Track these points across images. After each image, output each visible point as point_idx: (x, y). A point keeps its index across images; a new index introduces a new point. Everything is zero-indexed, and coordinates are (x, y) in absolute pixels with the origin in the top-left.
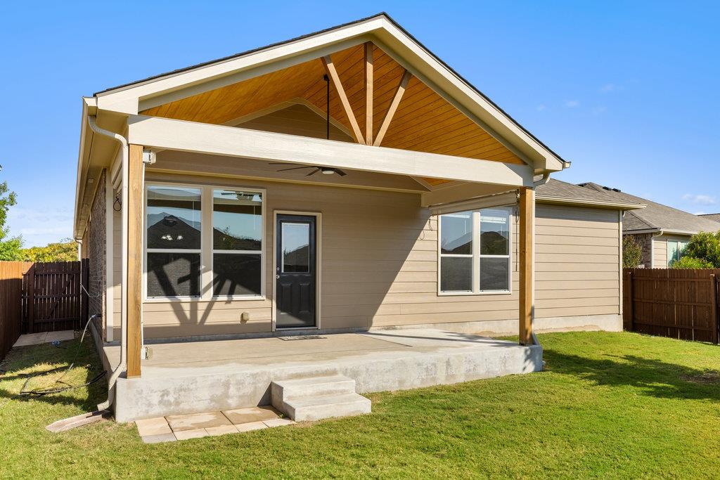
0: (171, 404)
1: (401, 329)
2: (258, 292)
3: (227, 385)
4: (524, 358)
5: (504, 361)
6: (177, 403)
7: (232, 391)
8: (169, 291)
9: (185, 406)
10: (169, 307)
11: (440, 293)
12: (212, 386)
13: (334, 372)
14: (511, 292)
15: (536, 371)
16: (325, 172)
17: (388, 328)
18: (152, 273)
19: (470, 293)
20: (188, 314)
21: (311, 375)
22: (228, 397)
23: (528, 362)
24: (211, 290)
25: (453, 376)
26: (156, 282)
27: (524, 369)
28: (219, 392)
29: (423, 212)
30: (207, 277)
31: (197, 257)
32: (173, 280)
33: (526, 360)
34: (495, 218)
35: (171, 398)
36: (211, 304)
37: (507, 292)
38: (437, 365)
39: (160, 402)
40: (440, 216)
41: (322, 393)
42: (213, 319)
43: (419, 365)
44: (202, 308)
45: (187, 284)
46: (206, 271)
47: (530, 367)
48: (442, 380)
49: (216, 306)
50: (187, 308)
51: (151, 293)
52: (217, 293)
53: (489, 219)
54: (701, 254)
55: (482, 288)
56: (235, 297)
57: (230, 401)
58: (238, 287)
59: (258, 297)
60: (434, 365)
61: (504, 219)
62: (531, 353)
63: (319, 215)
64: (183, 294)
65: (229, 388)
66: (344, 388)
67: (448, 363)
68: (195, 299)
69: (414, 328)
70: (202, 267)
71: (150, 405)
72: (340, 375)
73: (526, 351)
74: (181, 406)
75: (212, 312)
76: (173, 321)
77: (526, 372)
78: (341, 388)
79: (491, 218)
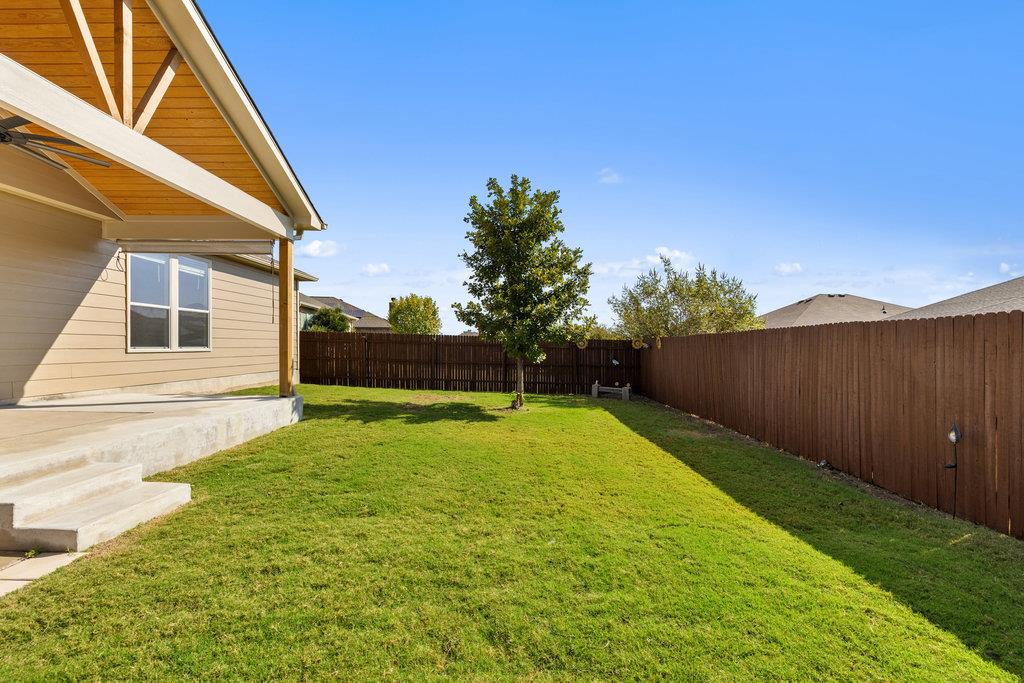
1: (74, 397)
4: (291, 409)
5: (276, 415)
11: (130, 350)
13: (81, 462)
14: (211, 349)
15: (301, 420)
17: (51, 397)
19: (167, 350)
25: (233, 438)
27: (292, 420)
29: (103, 246)
33: (292, 412)
34: (194, 270)
37: (206, 349)
38: (219, 428)
40: (129, 255)
41: (90, 496)
43: (199, 430)
47: (296, 418)
48: (223, 446)
53: (188, 270)
54: (326, 324)
55: (181, 344)
60: (215, 428)
61: (203, 272)
62: (294, 405)
66: (125, 479)
67: (229, 425)
69: (93, 395)
72: (94, 465)
77: (293, 423)
78: (121, 479)
79: (189, 269)
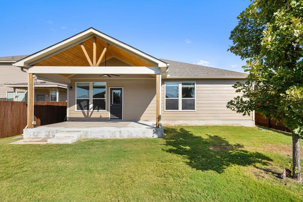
0: (35, 136)
1: (151, 121)
2: (105, 109)
3: (49, 132)
4: (153, 132)
5: (144, 133)
6: (37, 136)
7: (51, 134)
8: (82, 109)
9: (39, 136)
10: (82, 113)
11: (165, 110)
12: (46, 132)
14: (196, 111)
16: (105, 75)
17: (146, 121)
18: (78, 104)
19: (178, 111)
20: (86, 114)
21: (73, 131)
22: (50, 135)
23: (155, 134)
24: (92, 109)
25: (122, 136)
26: (79, 106)
27: (153, 136)
28: (47, 134)
30: (91, 106)
31: (89, 100)
32: (83, 106)
33: (154, 133)
35: (35, 134)
36: (92, 112)
37: (194, 110)
39: (33, 135)
42: (93, 116)
43: (109, 131)
44: (90, 113)
45: (86, 107)
46: (91, 104)
48: (118, 137)
49: (93, 113)
50: (86, 113)
51: (78, 109)
52: (94, 109)
55: (183, 109)
56: (99, 111)
57: (50, 136)
58: (100, 108)
59: (105, 111)
62: (156, 131)
63: (123, 88)
64: (85, 109)
65: (50, 133)
66: (74, 136)
68: (88, 111)
70: (90, 103)
71: (31, 135)
73: (154, 130)
74: (38, 136)
75: (92, 114)
76: (83, 116)
